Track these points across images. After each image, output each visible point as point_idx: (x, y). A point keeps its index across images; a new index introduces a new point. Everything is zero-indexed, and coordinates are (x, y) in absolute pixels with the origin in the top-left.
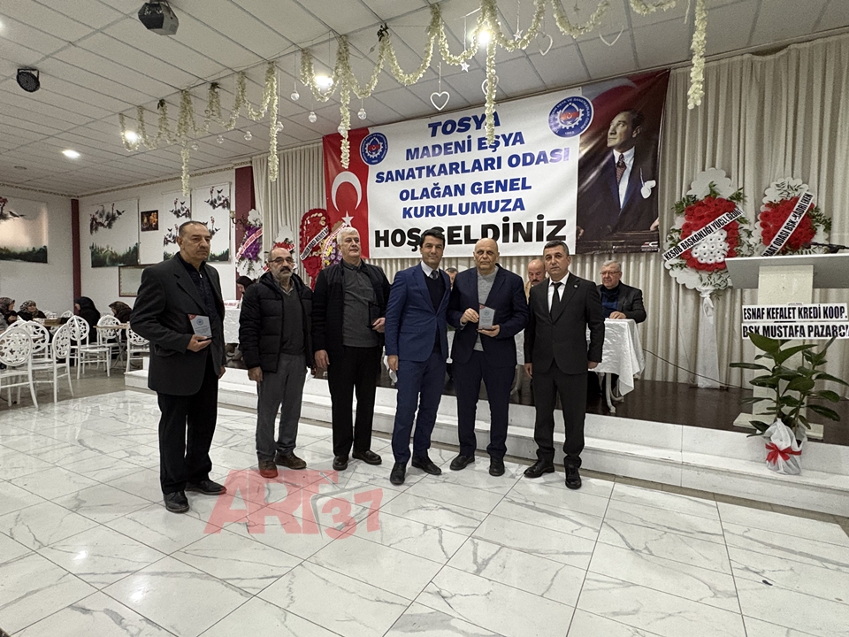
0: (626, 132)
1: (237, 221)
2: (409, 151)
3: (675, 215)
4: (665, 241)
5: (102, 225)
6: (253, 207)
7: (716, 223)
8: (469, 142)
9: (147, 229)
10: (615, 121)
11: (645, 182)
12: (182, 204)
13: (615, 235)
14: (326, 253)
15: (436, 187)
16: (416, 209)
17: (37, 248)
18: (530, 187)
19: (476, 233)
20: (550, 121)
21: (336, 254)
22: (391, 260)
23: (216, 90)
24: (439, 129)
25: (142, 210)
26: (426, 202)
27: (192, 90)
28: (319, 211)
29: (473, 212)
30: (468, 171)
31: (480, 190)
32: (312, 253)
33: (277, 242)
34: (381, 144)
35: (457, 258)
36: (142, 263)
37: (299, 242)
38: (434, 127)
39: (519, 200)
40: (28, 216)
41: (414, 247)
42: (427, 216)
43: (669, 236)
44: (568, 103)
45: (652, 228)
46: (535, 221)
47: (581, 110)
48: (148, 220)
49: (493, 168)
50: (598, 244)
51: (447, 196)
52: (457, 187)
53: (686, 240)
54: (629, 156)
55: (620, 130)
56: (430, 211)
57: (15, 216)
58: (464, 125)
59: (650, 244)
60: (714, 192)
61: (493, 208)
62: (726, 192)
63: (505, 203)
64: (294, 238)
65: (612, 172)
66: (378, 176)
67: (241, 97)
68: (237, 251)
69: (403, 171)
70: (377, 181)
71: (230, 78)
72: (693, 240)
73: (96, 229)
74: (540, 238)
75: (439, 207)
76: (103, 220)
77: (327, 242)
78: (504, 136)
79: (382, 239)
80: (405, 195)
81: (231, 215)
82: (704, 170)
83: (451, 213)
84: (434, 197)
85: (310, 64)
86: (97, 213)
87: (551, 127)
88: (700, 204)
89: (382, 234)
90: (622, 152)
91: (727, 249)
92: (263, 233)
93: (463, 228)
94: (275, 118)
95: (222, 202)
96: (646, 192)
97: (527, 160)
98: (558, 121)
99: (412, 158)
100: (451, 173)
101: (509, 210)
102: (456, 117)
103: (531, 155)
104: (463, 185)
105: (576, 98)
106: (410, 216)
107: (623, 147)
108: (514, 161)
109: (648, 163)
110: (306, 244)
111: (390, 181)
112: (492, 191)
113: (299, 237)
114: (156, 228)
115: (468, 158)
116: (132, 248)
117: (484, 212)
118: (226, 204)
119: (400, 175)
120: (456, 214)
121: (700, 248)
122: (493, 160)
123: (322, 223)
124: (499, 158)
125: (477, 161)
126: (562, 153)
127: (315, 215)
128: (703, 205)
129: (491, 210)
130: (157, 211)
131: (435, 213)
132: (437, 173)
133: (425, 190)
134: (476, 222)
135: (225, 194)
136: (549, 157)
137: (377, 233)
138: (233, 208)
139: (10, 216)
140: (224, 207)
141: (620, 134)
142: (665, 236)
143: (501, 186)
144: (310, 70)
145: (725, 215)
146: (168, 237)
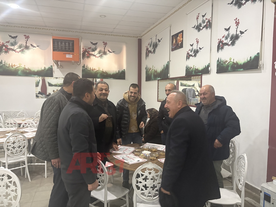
5: (151, 52)
9: (176, 49)
17: (121, 71)
25: (172, 35)
36: (171, 77)
40: (117, 51)
48: (176, 41)
57: (111, 52)
73: (148, 55)
76: (151, 48)
86: (148, 45)
114: (181, 46)
116: (165, 66)
130: (182, 32)
139: (108, 52)
146: (189, 52)
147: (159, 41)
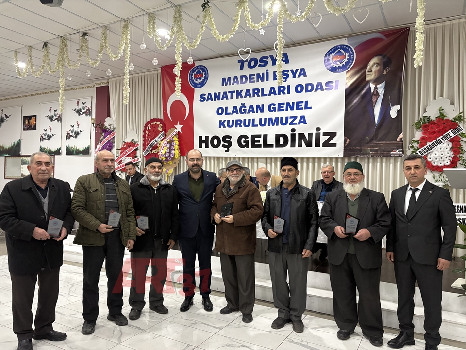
0: (379, 70)
1: (97, 125)
2: (224, 79)
3: (415, 130)
4: (408, 149)
6: (109, 115)
7: (444, 137)
8: (267, 74)
9: (28, 129)
10: (371, 63)
11: (393, 106)
12: (55, 111)
13: (372, 144)
14: (162, 151)
15: (243, 106)
16: (228, 121)
18: (310, 108)
19: (271, 140)
20: (325, 61)
21: (170, 152)
22: (210, 157)
23: (86, 37)
24: (246, 64)
25: (23, 115)
26: (235, 117)
27: (69, 37)
28: (157, 120)
29: (269, 125)
30: (266, 95)
31: (275, 109)
32: (152, 150)
33: (126, 141)
34: (204, 73)
35: (258, 157)
36: (22, 154)
37: (142, 142)
38: (242, 63)
39: (303, 117)
41: (226, 149)
42: (236, 126)
43: (410, 145)
44: (338, 49)
45: (398, 139)
46: (314, 132)
47: (347, 54)
48: (29, 123)
49: (284, 93)
50: (360, 150)
51: (251, 113)
52: (258, 106)
53: (423, 148)
54: (381, 87)
55: (374, 69)
56: (238, 123)
58: (264, 62)
59: (397, 151)
60: (443, 115)
61: (284, 122)
62: (451, 115)
63: (292, 119)
64: (139, 139)
65: (369, 99)
66: (201, 96)
67: (104, 44)
68: (96, 148)
69: (220, 93)
70: (200, 100)
71: (97, 30)
72: (428, 148)
74: (318, 145)
75: (245, 120)
77: (164, 143)
78: (292, 71)
79: (204, 142)
80: (221, 111)
81: (93, 121)
82: (435, 98)
83: (254, 125)
84: (242, 113)
85: (154, 23)
87: (326, 66)
88: (432, 123)
89: (204, 139)
90: (376, 85)
91: (453, 156)
92: (116, 135)
93: (262, 136)
94: (128, 60)
95: (85, 111)
96: (393, 113)
97: (308, 88)
98: (331, 62)
99: (226, 85)
100: (254, 96)
101: (296, 124)
102: (258, 56)
103: (312, 85)
104: (263, 105)
105: (344, 45)
106: (224, 127)
107: (377, 81)
108: (299, 89)
109: (395, 92)
110: (148, 144)
111: (210, 100)
112: (283, 110)
113: (142, 139)
114: (35, 128)
115: (267, 86)
116: (16, 143)
117: (277, 125)
118: (88, 113)
119: (217, 96)
120: (257, 126)
121: (433, 155)
122: (284, 87)
123: (160, 129)
124: (289, 87)
125: (273, 88)
126: (334, 84)
127: (155, 123)
128: (435, 124)
129: (282, 124)
130: (36, 116)
131: (242, 125)
132: (244, 96)
133: (235, 108)
134: (272, 132)
135: (88, 105)
136: (324, 87)
137: (200, 138)
138: (94, 116)
140: (87, 115)
141: (375, 72)
142: (408, 145)
143: (290, 106)
144: (154, 28)
145: (450, 131)
146: (43, 135)
147: (7, 117)
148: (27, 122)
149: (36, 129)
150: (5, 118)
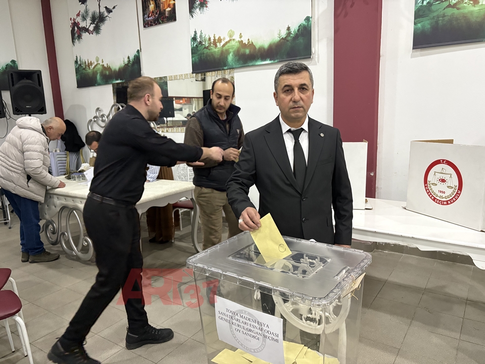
5: (87, 30)
9: (155, 23)
48: (157, 6)
73: (80, 37)
76: (87, 23)
86: (78, 15)
114: (172, 18)
116: (132, 58)
147: (109, 11)
148: (152, 7)
149: (175, 20)
150: (106, 14)
